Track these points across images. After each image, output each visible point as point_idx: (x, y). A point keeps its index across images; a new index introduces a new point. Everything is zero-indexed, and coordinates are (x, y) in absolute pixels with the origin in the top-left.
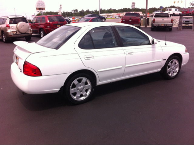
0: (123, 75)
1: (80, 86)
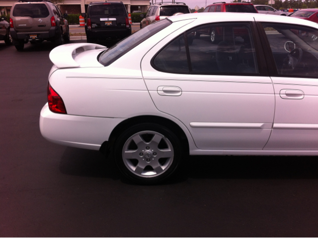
0: (266, 145)
1: (148, 148)
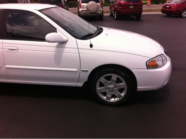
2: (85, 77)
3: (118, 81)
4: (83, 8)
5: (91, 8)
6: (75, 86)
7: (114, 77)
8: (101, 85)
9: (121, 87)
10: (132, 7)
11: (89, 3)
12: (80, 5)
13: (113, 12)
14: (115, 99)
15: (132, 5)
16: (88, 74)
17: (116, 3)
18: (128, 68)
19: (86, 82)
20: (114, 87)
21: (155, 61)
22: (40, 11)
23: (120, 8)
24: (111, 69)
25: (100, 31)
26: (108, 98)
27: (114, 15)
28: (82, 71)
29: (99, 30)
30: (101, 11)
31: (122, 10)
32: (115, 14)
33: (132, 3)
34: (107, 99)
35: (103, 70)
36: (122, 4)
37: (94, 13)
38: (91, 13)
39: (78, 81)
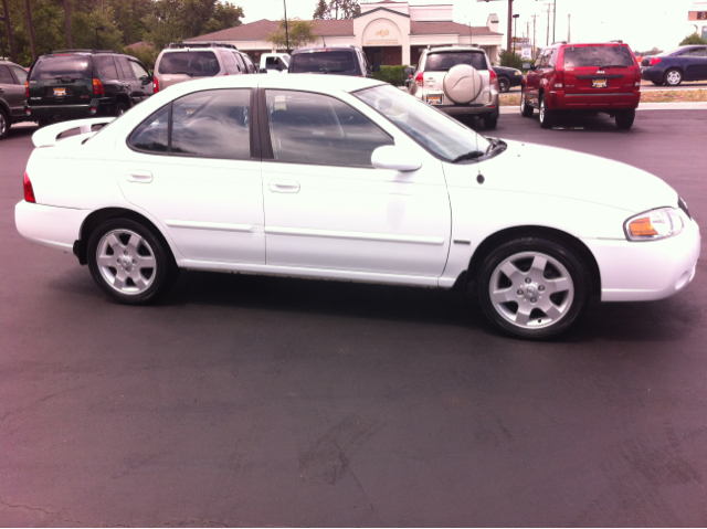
2: (462, 258)
3: (551, 272)
4: (431, 86)
5: (457, 88)
6: (435, 284)
7: (540, 260)
8: (505, 282)
9: (559, 289)
10: (600, 84)
11: (453, 70)
12: (420, 78)
13: (533, 101)
14: (540, 321)
15: (601, 77)
16: (470, 251)
17: (546, 71)
18: (576, 235)
19: (464, 274)
20: (539, 288)
21: (647, 221)
22: (352, 93)
23: (560, 86)
24: (530, 239)
25: (499, 148)
26: (521, 319)
27: (536, 111)
28: (456, 242)
29: (494, 146)
30: (493, 98)
31: (567, 95)
32: (539, 108)
33: (600, 69)
34: (518, 321)
35: (510, 243)
36: (568, 74)
37: (467, 104)
38: (457, 104)
39: (444, 270)
